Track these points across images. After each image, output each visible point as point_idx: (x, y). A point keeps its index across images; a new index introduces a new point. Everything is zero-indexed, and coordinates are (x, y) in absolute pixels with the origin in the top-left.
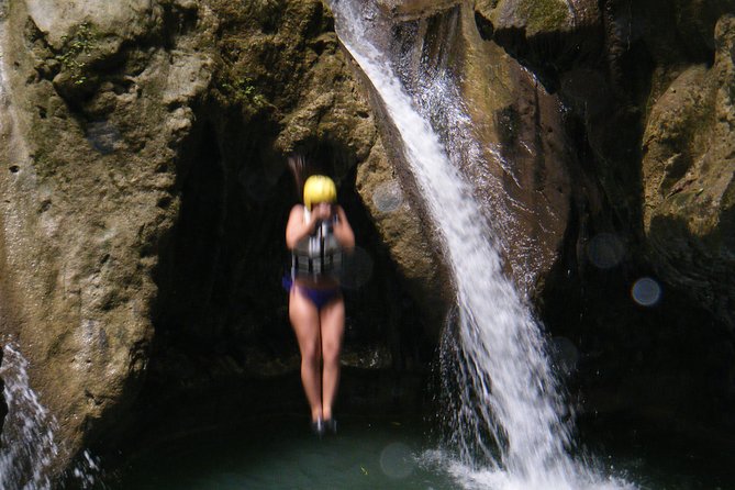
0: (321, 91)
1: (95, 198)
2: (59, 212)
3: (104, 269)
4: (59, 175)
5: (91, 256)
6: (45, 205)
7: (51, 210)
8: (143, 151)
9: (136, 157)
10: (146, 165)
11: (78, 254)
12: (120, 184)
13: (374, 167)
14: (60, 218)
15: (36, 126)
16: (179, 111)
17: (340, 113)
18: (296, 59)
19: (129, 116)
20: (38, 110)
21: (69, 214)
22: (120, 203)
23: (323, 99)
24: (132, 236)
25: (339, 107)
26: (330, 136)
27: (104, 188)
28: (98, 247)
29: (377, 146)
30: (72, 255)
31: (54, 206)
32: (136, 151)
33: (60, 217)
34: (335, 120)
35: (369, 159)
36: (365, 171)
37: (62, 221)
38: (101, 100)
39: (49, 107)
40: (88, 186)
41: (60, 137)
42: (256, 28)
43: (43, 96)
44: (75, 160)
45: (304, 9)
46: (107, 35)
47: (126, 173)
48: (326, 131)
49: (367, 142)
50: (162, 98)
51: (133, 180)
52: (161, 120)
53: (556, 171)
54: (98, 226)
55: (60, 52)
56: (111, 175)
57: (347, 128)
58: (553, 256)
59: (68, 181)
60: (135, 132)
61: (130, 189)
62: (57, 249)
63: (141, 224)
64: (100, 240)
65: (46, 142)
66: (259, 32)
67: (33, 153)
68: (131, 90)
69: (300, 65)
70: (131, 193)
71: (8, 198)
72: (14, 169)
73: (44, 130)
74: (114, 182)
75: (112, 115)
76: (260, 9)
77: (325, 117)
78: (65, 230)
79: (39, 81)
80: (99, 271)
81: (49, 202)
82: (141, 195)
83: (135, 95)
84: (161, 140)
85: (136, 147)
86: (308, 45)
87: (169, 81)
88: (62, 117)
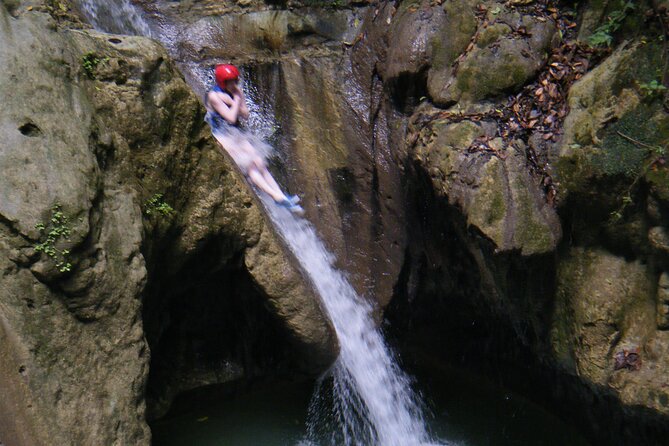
0: (210, 188)
1: (93, 371)
2: (71, 398)
3: (120, 434)
4: (61, 361)
5: (108, 428)
6: (58, 395)
7: (64, 398)
8: (119, 311)
9: (114, 319)
10: (124, 323)
11: (99, 432)
12: (108, 349)
13: (264, 251)
14: (73, 404)
15: (28, 319)
16: (136, 261)
17: (231, 208)
18: (186, 160)
19: (106, 285)
20: (25, 302)
21: (80, 396)
22: (109, 367)
23: (214, 196)
24: (128, 393)
25: (229, 202)
26: (225, 230)
27: (95, 357)
28: (112, 418)
29: (264, 233)
30: (94, 434)
31: (66, 393)
32: (114, 313)
33: (74, 402)
34: (228, 214)
35: (259, 244)
36: (256, 255)
37: (78, 405)
38: (82, 279)
39: (36, 298)
40: (86, 362)
41: (53, 324)
42: (156, 143)
43: (27, 287)
44: (70, 342)
45: (188, 111)
46: (78, 215)
47: (109, 337)
48: (222, 227)
49: (257, 231)
50: (121, 254)
51: (117, 341)
52: (125, 275)
53: (393, 228)
54: (103, 396)
55: (38, 241)
56: (98, 343)
57: (239, 220)
58: (390, 293)
59: (70, 365)
60: (112, 298)
61: (116, 351)
62: (81, 434)
63: (132, 380)
64: (109, 411)
65: (42, 333)
66: (160, 146)
67: (33, 347)
68: (100, 257)
69: (189, 165)
70: (117, 355)
71: (29, 402)
72: (22, 370)
73: (37, 322)
74: (102, 349)
75: (92, 289)
76: (159, 124)
77: (218, 212)
78: (82, 413)
79: (18, 270)
80: (116, 439)
81: (60, 391)
82: (126, 353)
83: (104, 261)
84: (129, 294)
85: (113, 310)
86: (193, 144)
87: (120, 232)
88: (48, 303)
